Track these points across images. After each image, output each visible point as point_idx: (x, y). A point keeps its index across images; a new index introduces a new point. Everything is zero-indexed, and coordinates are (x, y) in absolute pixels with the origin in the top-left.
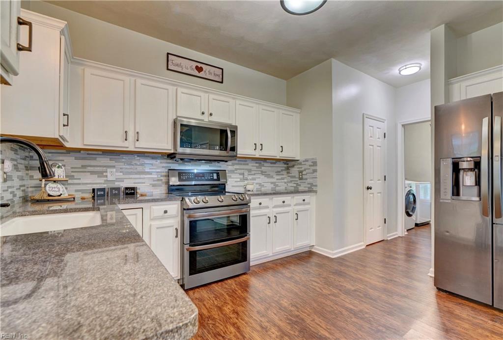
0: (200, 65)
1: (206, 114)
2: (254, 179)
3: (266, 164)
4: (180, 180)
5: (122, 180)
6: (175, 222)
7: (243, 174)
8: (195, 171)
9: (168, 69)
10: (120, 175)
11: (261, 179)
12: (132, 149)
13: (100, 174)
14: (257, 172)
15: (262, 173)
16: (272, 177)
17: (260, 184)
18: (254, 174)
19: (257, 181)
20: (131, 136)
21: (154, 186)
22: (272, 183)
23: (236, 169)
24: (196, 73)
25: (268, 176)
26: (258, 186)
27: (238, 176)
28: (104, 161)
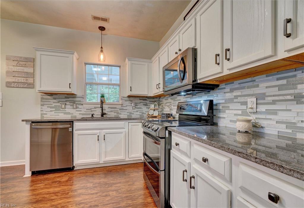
1: (178, 52)
14: (281, 98)
18: (274, 102)
20: (158, 86)
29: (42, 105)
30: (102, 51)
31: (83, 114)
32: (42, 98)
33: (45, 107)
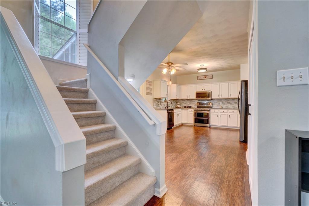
0: (205, 76)
1: (204, 89)
2: (225, 105)
3: (229, 100)
4: (199, 105)
5: (189, 105)
6: (193, 113)
7: (220, 103)
8: (205, 103)
9: (198, 80)
10: (189, 104)
11: (228, 105)
12: (188, 99)
13: (186, 103)
14: (226, 103)
15: (228, 103)
16: (233, 104)
17: (227, 106)
19: (226, 105)
20: (188, 96)
21: (195, 106)
22: (232, 106)
23: (217, 102)
24: (205, 78)
25: (231, 104)
26: (226, 107)
27: (218, 104)
28: (186, 101)
29: (154, 103)
30: (170, 81)
31: (163, 107)
32: (154, 100)
33: (154, 104)
